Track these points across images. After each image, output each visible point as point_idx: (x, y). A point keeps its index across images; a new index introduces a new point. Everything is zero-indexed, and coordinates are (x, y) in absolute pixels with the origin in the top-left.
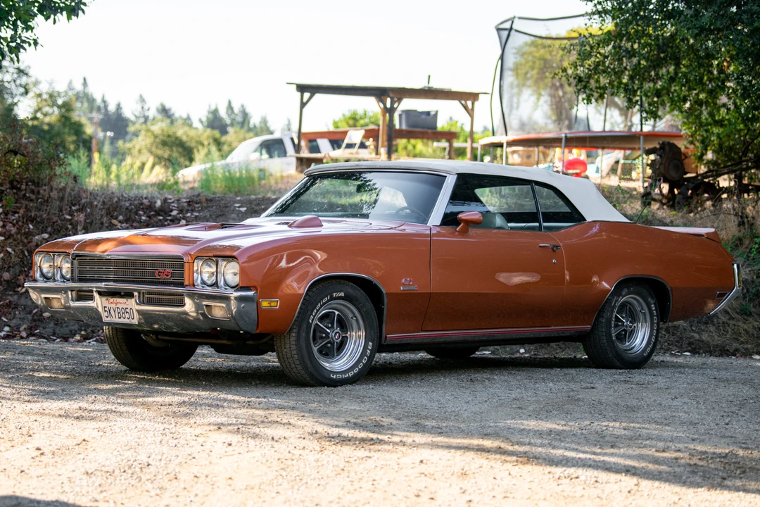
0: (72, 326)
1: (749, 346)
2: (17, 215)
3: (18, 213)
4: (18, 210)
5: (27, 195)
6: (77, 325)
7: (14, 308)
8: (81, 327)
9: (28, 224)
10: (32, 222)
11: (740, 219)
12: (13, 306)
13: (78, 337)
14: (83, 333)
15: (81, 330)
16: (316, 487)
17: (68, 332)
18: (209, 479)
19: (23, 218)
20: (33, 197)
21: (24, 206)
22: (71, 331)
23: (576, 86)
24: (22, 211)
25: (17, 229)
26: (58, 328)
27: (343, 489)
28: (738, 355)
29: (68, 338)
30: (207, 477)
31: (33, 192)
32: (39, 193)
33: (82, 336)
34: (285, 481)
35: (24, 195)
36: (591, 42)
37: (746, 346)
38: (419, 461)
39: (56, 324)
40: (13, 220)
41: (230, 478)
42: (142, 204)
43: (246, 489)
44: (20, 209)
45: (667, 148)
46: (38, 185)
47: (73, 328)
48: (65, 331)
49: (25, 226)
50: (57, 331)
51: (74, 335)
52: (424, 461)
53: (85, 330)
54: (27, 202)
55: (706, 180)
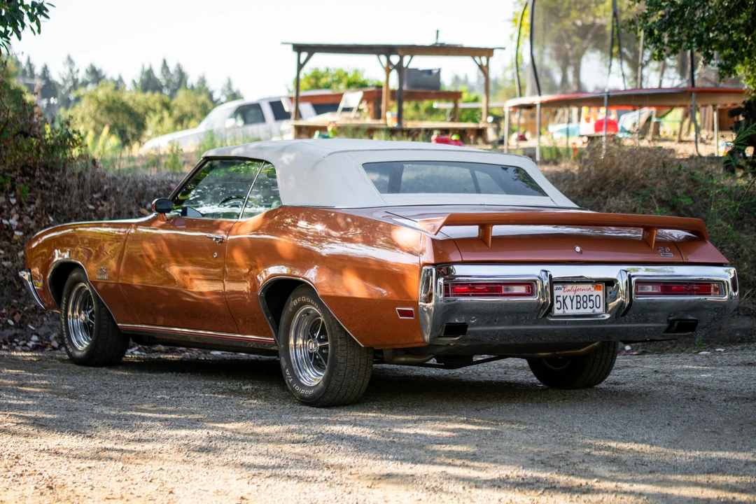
2: (32, 206)
3: (34, 203)
4: (33, 200)
5: (42, 183)
7: (41, 314)
9: (47, 217)
10: (52, 214)
12: (39, 312)
19: (42, 209)
20: (49, 185)
21: (39, 195)
24: (38, 202)
25: (37, 222)
31: (47, 178)
32: (54, 179)
35: (39, 183)
40: (31, 212)
44: (35, 199)
46: (52, 171)
49: (44, 218)
54: (44, 191)
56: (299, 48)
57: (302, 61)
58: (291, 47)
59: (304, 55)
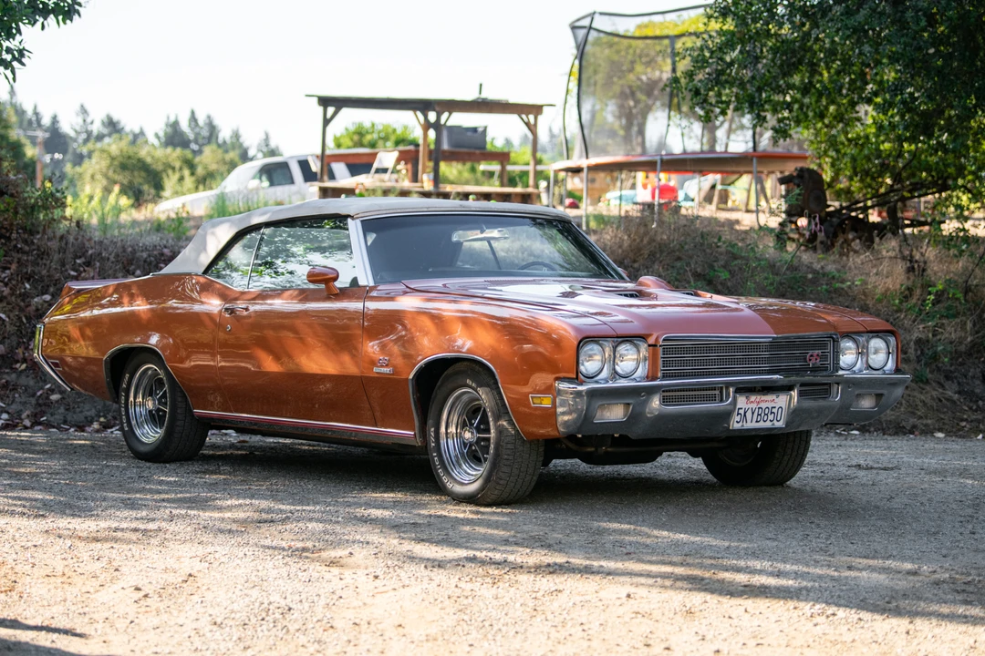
0: (88, 411)
1: (929, 422)
2: (7, 271)
3: (9, 269)
4: (9, 266)
5: (19, 246)
6: (94, 410)
7: (13, 389)
8: (99, 412)
9: (23, 283)
10: (28, 281)
11: (908, 264)
12: (11, 387)
13: (96, 426)
14: (102, 419)
15: (100, 417)
16: (514, 636)
17: (83, 419)
18: (372, 627)
19: (18, 275)
20: (27, 248)
21: (16, 260)
22: (86, 418)
23: (692, 99)
24: (14, 266)
25: (11, 289)
26: (70, 414)
27: (549, 638)
28: (916, 433)
29: (84, 426)
30: (369, 624)
31: (25, 242)
32: (33, 243)
33: (101, 424)
34: (472, 628)
35: (15, 246)
36: (711, 46)
37: (925, 422)
38: (625, 595)
39: (67, 410)
40: (5, 278)
41: (400, 626)
42: (162, 254)
43: (427, 640)
44: (11, 264)
45: (806, 175)
46: (32, 233)
47: (88, 414)
48: (79, 417)
49: (20, 285)
50: (69, 419)
51: (91, 422)
52: (632, 596)
53: (105, 417)
54: (20, 255)
55: (853, 214)
56: (325, 102)
57: (329, 116)
58: (316, 99)
59: (331, 110)
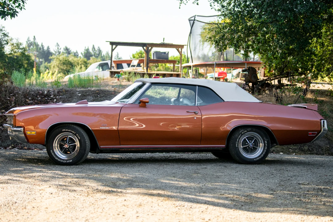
0: (8, 142)
1: (279, 149)
6: (10, 142)
11: (276, 98)
13: (10, 147)
14: (13, 145)
15: (12, 144)
16: (79, 211)
17: (7, 145)
18: (38, 209)
22: (8, 145)
26: (3, 143)
27: (90, 212)
28: (274, 153)
29: (7, 147)
30: (38, 207)
33: (12, 146)
34: (68, 209)
36: (220, 27)
37: (277, 149)
38: (124, 200)
39: (2, 142)
41: (47, 208)
42: (39, 93)
43: (51, 212)
45: (251, 69)
47: (9, 143)
48: (6, 144)
50: (2, 145)
51: (9, 146)
52: (126, 200)
53: (13, 144)
55: (267, 82)
